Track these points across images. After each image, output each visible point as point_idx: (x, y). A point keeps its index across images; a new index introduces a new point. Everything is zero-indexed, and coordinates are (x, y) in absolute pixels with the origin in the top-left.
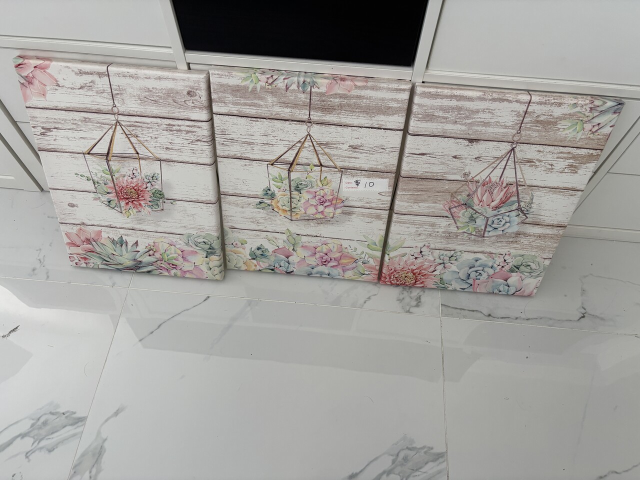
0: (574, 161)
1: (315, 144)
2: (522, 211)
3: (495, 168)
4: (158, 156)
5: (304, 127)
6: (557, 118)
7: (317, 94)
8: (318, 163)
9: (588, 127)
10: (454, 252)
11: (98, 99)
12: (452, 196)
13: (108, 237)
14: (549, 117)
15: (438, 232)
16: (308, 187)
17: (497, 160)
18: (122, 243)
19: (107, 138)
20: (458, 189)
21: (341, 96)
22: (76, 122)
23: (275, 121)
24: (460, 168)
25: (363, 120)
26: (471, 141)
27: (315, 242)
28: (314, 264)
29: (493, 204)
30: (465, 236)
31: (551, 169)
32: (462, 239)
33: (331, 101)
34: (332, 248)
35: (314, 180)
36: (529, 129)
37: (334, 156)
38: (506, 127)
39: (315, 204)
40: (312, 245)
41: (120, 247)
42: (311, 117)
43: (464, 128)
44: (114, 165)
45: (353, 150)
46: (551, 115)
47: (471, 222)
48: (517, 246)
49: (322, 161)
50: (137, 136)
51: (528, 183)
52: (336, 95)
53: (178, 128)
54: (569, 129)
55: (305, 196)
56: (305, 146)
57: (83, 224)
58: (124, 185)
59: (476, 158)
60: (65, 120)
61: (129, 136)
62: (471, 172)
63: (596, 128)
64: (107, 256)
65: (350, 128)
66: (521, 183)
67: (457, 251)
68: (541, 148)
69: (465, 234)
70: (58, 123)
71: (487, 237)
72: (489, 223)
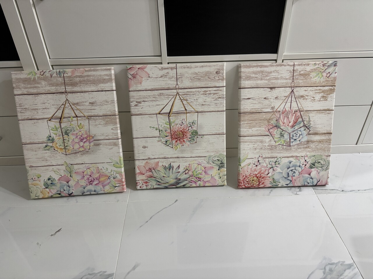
0: (323, 94)
1: (71, 105)
2: (306, 127)
3: (286, 103)
4: (197, 110)
5: (64, 96)
6: (309, 72)
7: (67, 77)
8: (75, 116)
9: (325, 74)
10: (277, 158)
11: (169, 82)
12: (268, 122)
13: (163, 165)
14: (305, 72)
15: (265, 146)
16: (72, 131)
17: (286, 98)
18: (170, 167)
19: (171, 103)
20: (270, 117)
21: (80, 77)
22: (155, 96)
23: (48, 95)
24: (269, 105)
25: (93, 88)
26: (271, 88)
27: (82, 168)
28: (84, 184)
29: (291, 124)
30: (280, 147)
31: (314, 100)
32: (279, 149)
33: (75, 80)
34: (93, 171)
35: (75, 126)
36: (297, 79)
37: (82, 110)
38: (286, 79)
39: (78, 141)
40: (81, 170)
41: (169, 171)
42: (67, 90)
43: (266, 82)
44: (172, 118)
45: (92, 105)
46: (306, 71)
47: (282, 137)
48: (309, 150)
49: (77, 114)
50: (187, 100)
51: (305, 109)
52: (77, 77)
53: (209, 92)
54: (316, 77)
55: (72, 137)
56: (66, 106)
57: (149, 159)
58: (176, 130)
59: (275, 98)
60: (149, 96)
61: (182, 101)
62: (275, 106)
63: (328, 75)
64: (159, 178)
65: (87, 93)
66: (301, 110)
67: (278, 157)
68: (306, 88)
69: (280, 145)
70: (145, 98)
71: (292, 146)
72: (291, 136)
